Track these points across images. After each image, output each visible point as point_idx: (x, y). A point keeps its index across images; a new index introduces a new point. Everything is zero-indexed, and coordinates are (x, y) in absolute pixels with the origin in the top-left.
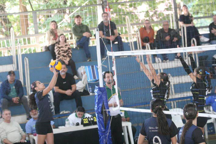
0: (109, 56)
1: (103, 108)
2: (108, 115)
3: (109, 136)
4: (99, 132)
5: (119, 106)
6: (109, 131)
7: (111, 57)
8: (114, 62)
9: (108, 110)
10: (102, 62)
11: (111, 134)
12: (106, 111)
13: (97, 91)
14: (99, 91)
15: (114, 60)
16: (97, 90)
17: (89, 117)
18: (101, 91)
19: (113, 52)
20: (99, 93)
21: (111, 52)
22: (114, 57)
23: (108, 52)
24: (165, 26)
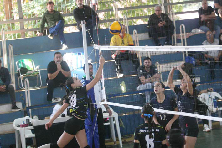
0: (96, 50)
1: (90, 102)
2: (95, 109)
3: (95, 130)
4: (85, 125)
5: (106, 100)
6: (96, 125)
7: (97, 51)
9: (94, 104)
10: (88, 55)
11: (97, 127)
12: (92, 105)
15: (101, 54)
16: (84, 83)
19: (100, 46)
21: (98, 46)
22: (101, 51)
23: (95, 45)
24: (158, 12)
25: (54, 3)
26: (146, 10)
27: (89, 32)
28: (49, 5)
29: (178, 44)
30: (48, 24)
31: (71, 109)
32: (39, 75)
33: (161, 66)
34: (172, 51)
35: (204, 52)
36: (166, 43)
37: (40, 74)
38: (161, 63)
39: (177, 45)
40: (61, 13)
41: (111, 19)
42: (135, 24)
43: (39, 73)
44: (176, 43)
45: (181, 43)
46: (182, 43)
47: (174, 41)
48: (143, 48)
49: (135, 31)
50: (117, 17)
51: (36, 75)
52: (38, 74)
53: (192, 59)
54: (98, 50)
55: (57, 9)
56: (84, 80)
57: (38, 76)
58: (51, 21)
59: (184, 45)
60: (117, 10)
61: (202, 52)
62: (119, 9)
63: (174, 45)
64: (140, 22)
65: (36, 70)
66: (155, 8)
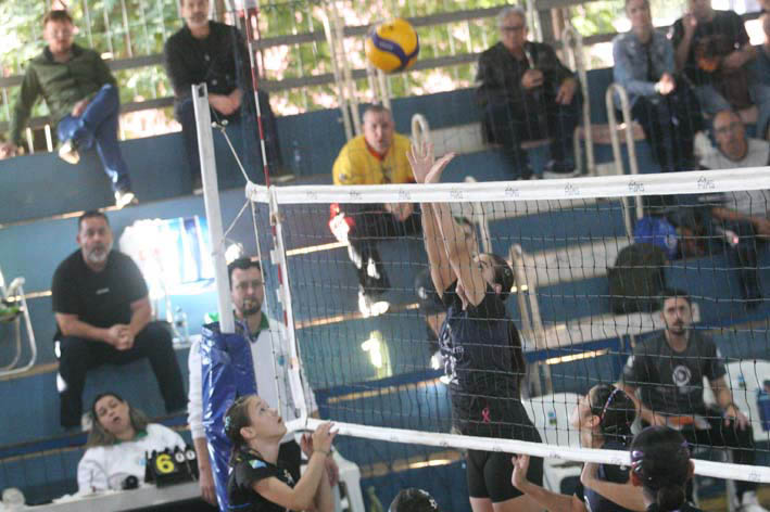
0: (256, 203)
7: (262, 208)
8: (279, 228)
10: (225, 230)
13: (208, 350)
14: (216, 351)
15: (277, 219)
16: (210, 343)
17: (177, 449)
18: (226, 350)
19: (272, 188)
20: (219, 359)
21: (265, 188)
22: (276, 209)
23: (250, 185)
24: (512, 34)
25: (78, 15)
26: (461, 32)
27: (223, 130)
28: (51, 26)
29: (601, 168)
30: (49, 104)
31: (160, 454)
32: (23, 321)
33: (530, 261)
34: (573, 197)
35: (709, 198)
36: (551, 164)
37: (26, 313)
38: (531, 249)
39: (596, 174)
40: (105, 56)
41: (315, 72)
42: (418, 92)
43: (24, 309)
44: (591, 165)
45: (610, 165)
46: (618, 163)
47: (584, 156)
48: (452, 191)
49: (418, 118)
50: (341, 65)
51: (12, 319)
52: (19, 313)
53: (662, 226)
54: (267, 204)
55: (91, 42)
56: (209, 333)
57: (18, 320)
58: (63, 89)
59: (627, 171)
60: (339, 34)
61: (701, 199)
62: (350, 32)
63: (585, 172)
64: (438, 82)
65: (11, 300)
66: (500, 21)
